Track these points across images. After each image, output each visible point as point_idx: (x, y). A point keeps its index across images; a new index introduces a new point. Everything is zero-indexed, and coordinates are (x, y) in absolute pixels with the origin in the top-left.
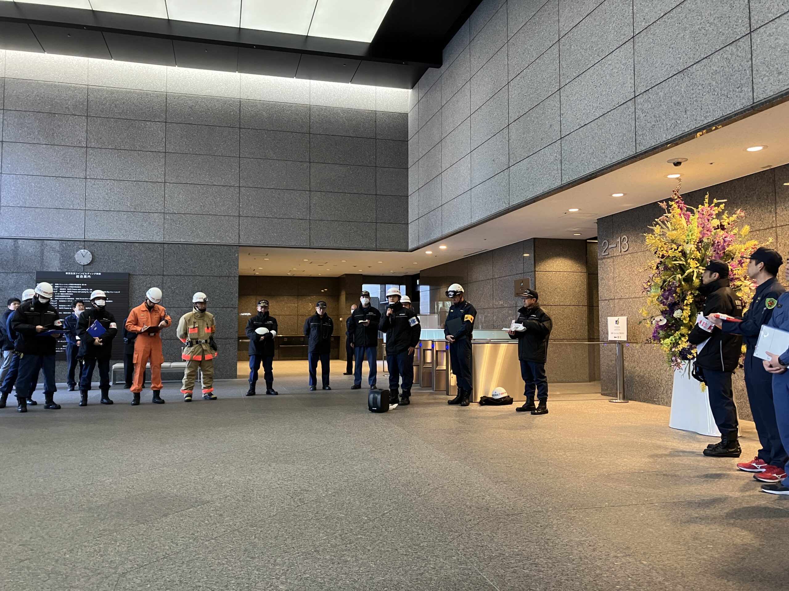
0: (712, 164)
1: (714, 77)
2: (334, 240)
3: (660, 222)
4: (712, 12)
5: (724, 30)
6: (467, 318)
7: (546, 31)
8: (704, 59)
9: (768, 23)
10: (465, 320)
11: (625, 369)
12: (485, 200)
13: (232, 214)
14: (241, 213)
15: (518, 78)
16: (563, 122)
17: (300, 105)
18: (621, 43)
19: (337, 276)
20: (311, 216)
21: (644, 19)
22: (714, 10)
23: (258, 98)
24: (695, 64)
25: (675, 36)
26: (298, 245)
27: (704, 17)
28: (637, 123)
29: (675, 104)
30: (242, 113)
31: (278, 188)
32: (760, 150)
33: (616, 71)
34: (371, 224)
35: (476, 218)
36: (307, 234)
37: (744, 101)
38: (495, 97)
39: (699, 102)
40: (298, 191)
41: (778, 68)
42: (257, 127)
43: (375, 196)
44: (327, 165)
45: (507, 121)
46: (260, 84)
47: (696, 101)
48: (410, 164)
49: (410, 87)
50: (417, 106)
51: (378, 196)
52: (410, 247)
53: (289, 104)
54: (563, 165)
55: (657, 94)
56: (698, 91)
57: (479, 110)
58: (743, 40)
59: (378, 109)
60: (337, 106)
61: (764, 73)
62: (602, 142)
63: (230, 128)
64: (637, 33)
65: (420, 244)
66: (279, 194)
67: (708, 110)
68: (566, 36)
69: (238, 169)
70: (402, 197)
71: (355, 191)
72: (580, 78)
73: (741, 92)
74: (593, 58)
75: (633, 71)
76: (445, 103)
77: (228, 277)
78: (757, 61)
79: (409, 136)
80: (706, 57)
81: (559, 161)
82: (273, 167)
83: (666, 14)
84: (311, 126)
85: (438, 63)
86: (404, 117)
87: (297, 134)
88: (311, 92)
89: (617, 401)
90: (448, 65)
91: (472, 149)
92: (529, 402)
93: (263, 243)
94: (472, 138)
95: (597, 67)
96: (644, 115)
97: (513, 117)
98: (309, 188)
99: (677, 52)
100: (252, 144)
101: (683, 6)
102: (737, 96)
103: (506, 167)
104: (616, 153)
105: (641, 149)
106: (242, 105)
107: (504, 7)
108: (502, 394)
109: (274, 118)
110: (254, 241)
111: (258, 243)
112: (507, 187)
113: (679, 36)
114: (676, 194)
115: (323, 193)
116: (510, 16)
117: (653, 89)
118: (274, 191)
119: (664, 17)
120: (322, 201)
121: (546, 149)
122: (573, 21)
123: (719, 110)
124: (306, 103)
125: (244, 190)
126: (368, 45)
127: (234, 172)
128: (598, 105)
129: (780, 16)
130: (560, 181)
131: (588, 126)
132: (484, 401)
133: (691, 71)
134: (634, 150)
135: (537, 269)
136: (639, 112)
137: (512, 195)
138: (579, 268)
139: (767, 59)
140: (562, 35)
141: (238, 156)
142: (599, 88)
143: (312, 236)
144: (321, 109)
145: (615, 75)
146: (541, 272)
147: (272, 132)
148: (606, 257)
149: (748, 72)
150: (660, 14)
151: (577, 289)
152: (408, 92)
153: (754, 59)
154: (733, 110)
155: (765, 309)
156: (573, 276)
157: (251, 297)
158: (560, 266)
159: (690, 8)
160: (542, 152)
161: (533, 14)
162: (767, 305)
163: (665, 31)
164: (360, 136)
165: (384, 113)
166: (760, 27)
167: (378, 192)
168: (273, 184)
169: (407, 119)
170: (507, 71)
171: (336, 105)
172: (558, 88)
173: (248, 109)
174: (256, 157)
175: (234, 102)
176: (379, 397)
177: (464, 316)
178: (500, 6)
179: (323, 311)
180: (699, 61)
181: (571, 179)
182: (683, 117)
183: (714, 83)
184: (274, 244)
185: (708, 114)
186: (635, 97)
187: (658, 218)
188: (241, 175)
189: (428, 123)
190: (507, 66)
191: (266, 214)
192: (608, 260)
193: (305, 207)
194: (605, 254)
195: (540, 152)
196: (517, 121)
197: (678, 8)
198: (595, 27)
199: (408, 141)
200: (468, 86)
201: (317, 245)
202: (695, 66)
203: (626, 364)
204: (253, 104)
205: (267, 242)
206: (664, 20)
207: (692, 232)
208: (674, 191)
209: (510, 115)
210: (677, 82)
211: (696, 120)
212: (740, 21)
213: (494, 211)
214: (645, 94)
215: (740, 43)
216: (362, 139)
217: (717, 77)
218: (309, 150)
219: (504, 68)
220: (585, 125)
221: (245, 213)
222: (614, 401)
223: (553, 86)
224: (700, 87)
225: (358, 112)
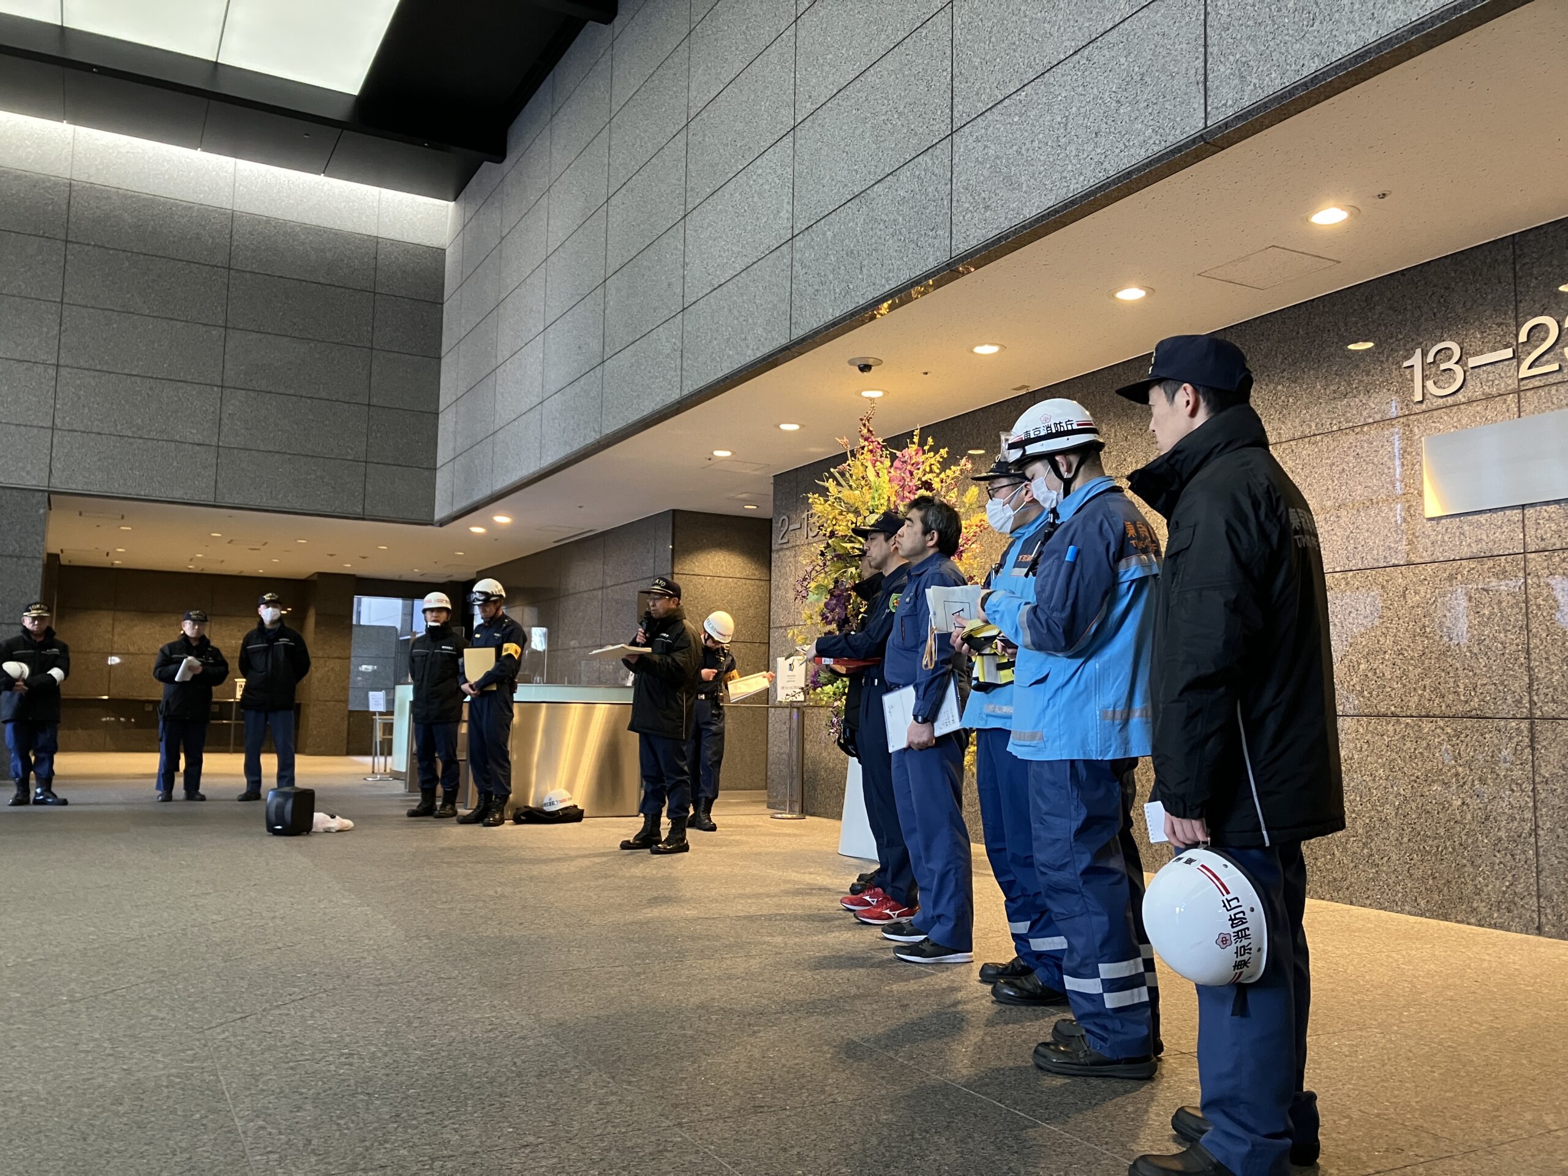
0: (926, 373)
1: (900, 208)
2: (271, 492)
3: (837, 475)
4: (903, 94)
5: (918, 126)
6: (507, 650)
7: (669, 104)
8: (888, 175)
9: (975, 118)
10: (504, 654)
11: (806, 757)
12: (563, 425)
13: (35, 423)
14: (58, 422)
15: (623, 191)
16: (688, 279)
17: (210, 208)
18: (777, 138)
19: (303, 577)
20: (222, 438)
21: (810, 97)
22: (906, 90)
23: (114, 182)
24: (876, 183)
25: (851, 131)
26: (187, 498)
27: (891, 102)
28: (794, 285)
29: (847, 255)
30: (73, 209)
31: (149, 375)
32: (994, 354)
33: (767, 187)
34: (355, 463)
35: (549, 459)
36: (209, 476)
37: (938, 254)
38: (586, 224)
39: (880, 253)
40: (195, 386)
41: (985, 199)
42: (108, 242)
43: (366, 408)
44: (263, 336)
45: (603, 272)
46: (119, 152)
47: (876, 250)
48: (445, 348)
49: (451, 196)
50: (461, 234)
51: (372, 408)
52: (439, 514)
53: (185, 204)
54: (684, 360)
55: (824, 234)
56: (879, 233)
57: (560, 249)
58: (942, 147)
59: (383, 234)
60: (294, 219)
61: (967, 205)
62: (743, 318)
63: (43, 239)
64: (799, 121)
65: (455, 509)
66: (151, 389)
67: (891, 267)
68: (699, 118)
69: (57, 328)
70: (426, 415)
71: (324, 395)
72: (715, 196)
73: (935, 238)
74: (736, 161)
75: (791, 190)
76: (506, 232)
77: (19, 557)
78: (959, 184)
79: (446, 293)
80: (891, 173)
81: (678, 354)
82: (139, 330)
83: (840, 90)
84: (233, 253)
85: (498, 152)
86: (435, 255)
87: (201, 267)
88: (237, 185)
89: (784, 816)
90: (515, 159)
91: (548, 324)
92: (649, 828)
93: (105, 488)
94: (548, 303)
95: (741, 178)
96: (804, 271)
97: (614, 264)
98: (219, 379)
99: (853, 159)
100: (94, 276)
101: (863, 79)
102: (929, 245)
103: (599, 360)
104: (762, 340)
105: (798, 333)
106: (74, 194)
107: (608, 56)
108: (562, 801)
109: (150, 229)
110: (86, 483)
111: (95, 489)
112: (599, 401)
113: (857, 132)
114: (864, 425)
115: (252, 394)
116: (616, 73)
117: (818, 224)
118: (138, 380)
119: (837, 96)
120: (249, 410)
121: (661, 329)
122: (708, 92)
123: (905, 268)
124: (224, 205)
125: (70, 373)
126: (353, 100)
127: (48, 333)
128: (740, 250)
129: (992, 107)
130: (678, 391)
131: (724, 288)
132: (524, 814)
133: (872, 196)
134: (788, 337)
135: (676, 570)
136: (797, 267)
137: (606, 415)
138: (757, 573)
139: (971, 182)
140: (692, 115)
141: (58, 300)
142: (742, 218)
143: (219, 480)
144: (256, 221)
145: (766, 195)
146: (684, 577)
147: (142, 257)
148: (785, 546)
149: (945, 203)
150: (832, 90)
151: (752, 612)
152: (447, 206)
153: (954, 180)
154: (924, 270)
155: (887, 611)
156: (745, 587)
157: (102, 612)
158: (722, 566)
159: (872, 84)
160: (654, 335)
161: (651, 72)
162: (891, 605)
163: (838, 122)
164: (340, 284)
165: (394, 243)
166: (965, 125)
167: (374, 401)
168: (137, 366)
169: (444, 260)
170: (606, 175)
171: (292, 216)
172: (682, 213)
173: (89, 204)
174: (101, 307)
175: (56, 184)
176: (289, 806)
177: (502, 647)
178: (602, 52)
179: (198, 629)
180: (882, 179)
181: (696, 387)
182: (858, 278)
183: (901, 219)
184: (133, 493)
185: (891, 275)
186: (793, 237)
187: (835, 468)
188: (62, 340)
189: (479, 270)
190: (606, 167)
191: (119, 428)
192: (788, 553)
193: (208, 418)
194: (785, 540)
195: (651, 333)
196: (618, 274)
197: (856, 82)
198: (741, 104)
199: (442, 304)
200: (544, 202)
201: (232, 501)
202: (876, 186)
203: (808, 747)
204: (99, 194)
205: (117, 489)
206: (836, 101)
207: (880, 491)
208: (861, 420)
209: (608, 261)
210: (851, 214)
211: (874, 284)
212: (939, 113)
213: (578, 445)
214: (806, 232)
215: (937, 151)
216: (343, 290)
217: (905, 209)
218: (225, 301)
219: (603, 171)
220: (720, 286)
221: (69, 423)
222: (779, 816)
223: (676, 210)
224: (882, 226)
225: (337, 236)
